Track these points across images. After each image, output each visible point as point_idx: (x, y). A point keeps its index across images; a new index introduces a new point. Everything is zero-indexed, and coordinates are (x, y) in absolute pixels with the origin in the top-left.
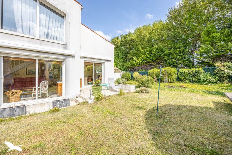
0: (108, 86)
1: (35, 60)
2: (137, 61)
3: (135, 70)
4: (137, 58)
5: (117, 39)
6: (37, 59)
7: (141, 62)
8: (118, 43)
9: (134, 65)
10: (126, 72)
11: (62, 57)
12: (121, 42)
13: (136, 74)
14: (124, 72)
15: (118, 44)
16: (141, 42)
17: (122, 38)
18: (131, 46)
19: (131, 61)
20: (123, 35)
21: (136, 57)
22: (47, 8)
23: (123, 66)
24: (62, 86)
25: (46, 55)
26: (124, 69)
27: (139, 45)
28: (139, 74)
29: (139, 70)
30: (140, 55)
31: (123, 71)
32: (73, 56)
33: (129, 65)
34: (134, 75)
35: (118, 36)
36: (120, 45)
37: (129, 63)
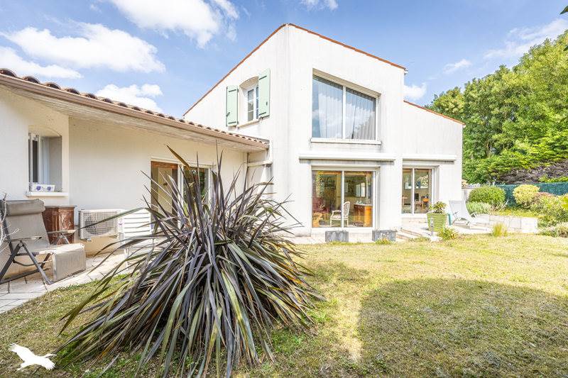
0: (452, 216)
1: (340, 172)
2: (532, 150)
3: (523, 179)
4: (532, 142)
5: (453, 96)
6: (343, 170)
7: (551, 152)
8: (456, 106)
9: (518, 165)
10: (485, 186)
11: (375, 165)
12: (468, 100)
13: (524, 191)
14: (478, 185)
15: (455, 110)
16: (549, 89)
17: (472, 89)
18: (504, 110)
19: (505, 151)
20: (474, 80)
21: (526, 139)
22: (357, 95)
23: (474, 168)
24: (371, 209)
25: (356, 165)
26: (474, 177)
27: (541, 101)
28: (540, 191)
29: (541, 179)
30: (545, 132)
31: (475, 181)
32: (391, 162)
33: (497, 165)
34: (520, 195)
35: (456, 88)
36: (462, 111)
37: (498, 159)
